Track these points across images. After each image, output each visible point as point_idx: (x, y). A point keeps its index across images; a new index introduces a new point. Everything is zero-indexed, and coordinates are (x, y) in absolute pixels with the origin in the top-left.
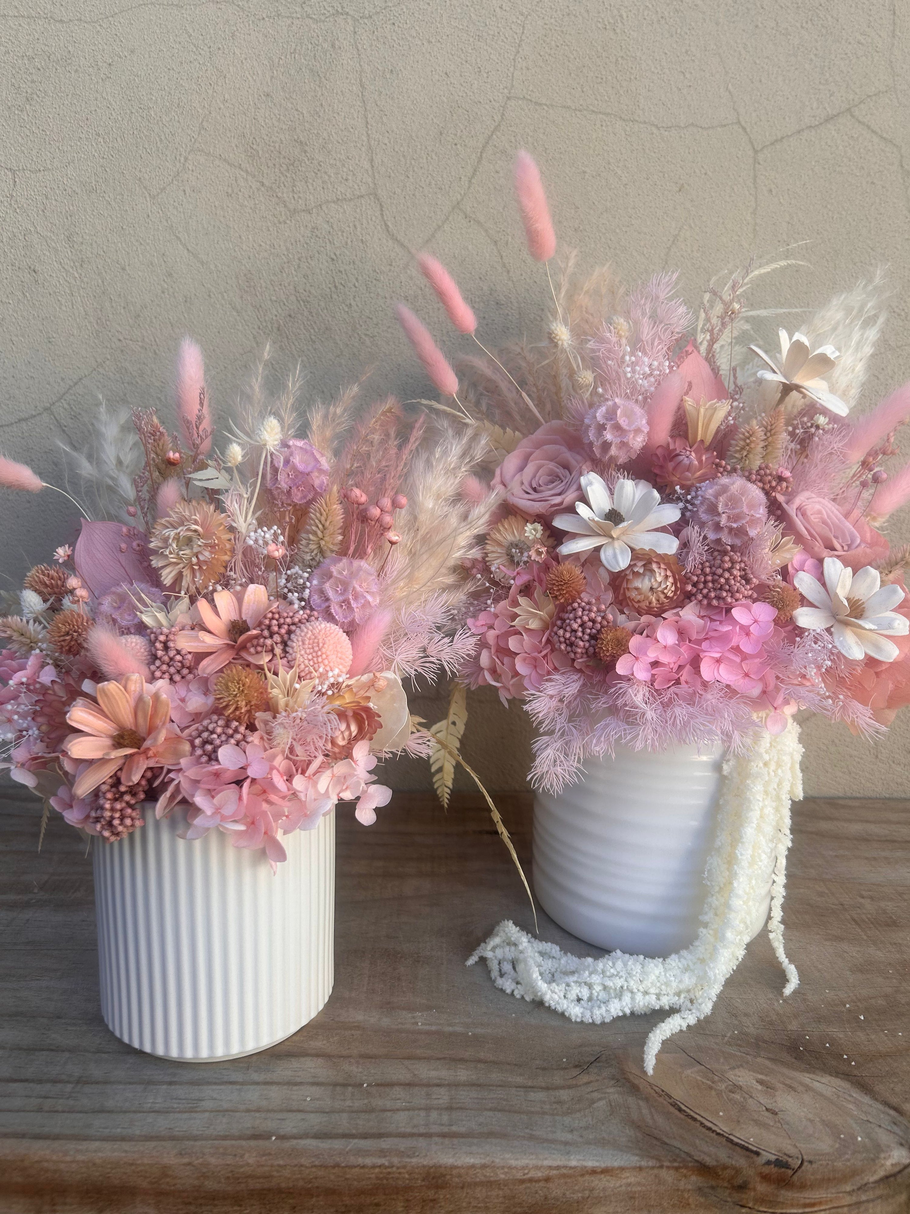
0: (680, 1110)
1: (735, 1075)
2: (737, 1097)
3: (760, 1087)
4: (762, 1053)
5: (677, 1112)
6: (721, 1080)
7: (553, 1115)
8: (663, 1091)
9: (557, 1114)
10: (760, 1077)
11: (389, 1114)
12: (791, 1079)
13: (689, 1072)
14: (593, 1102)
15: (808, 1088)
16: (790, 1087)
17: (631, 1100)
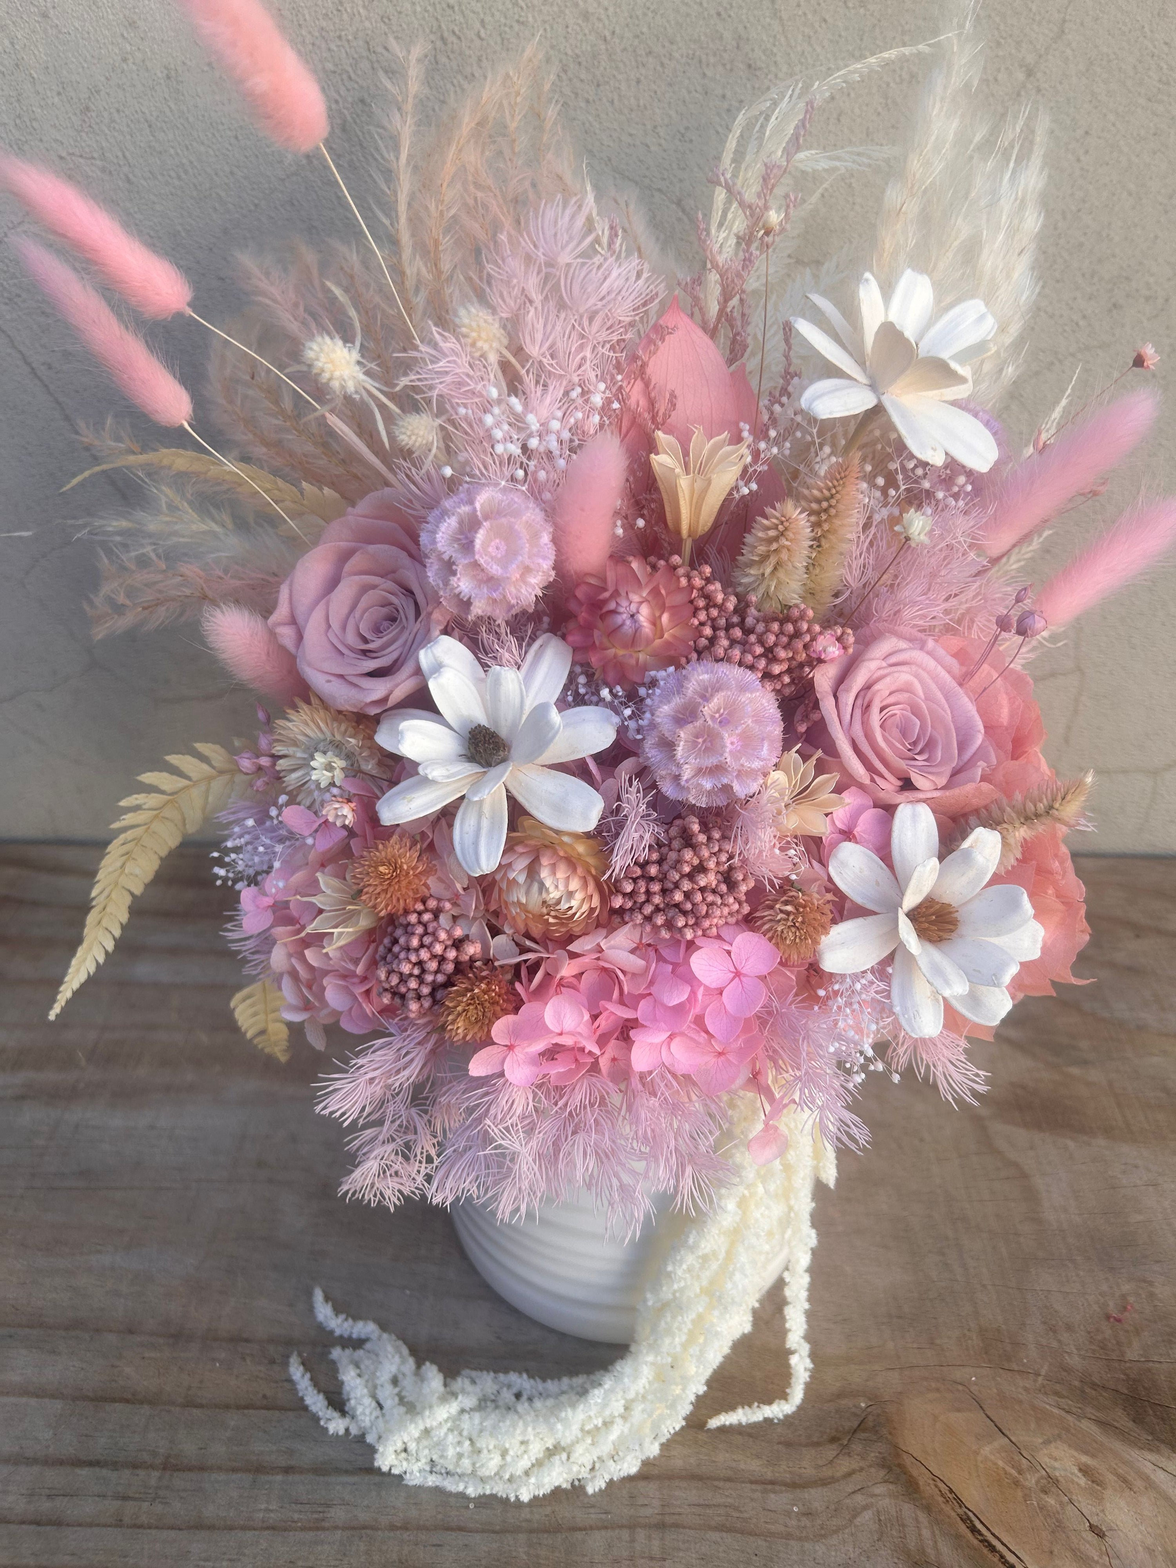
0: (974, 1530)
1: (1051, 1457)
2: (1051, 1501)
3: (1083, 1481)
4: (1089, 1410)
5: (969, 1535)
6: (1032, 1468)
7: (800, 1539)
8: (951, 1491)
9: (807, 1539)
10: (1084, 1459)
11: (579, 1535)
12: (1125, 1462)
13: (986, 1450)
14: (856, 1513)
15: (1150, 1484)
16: (1125, 1481)
17: (908, 1510)
